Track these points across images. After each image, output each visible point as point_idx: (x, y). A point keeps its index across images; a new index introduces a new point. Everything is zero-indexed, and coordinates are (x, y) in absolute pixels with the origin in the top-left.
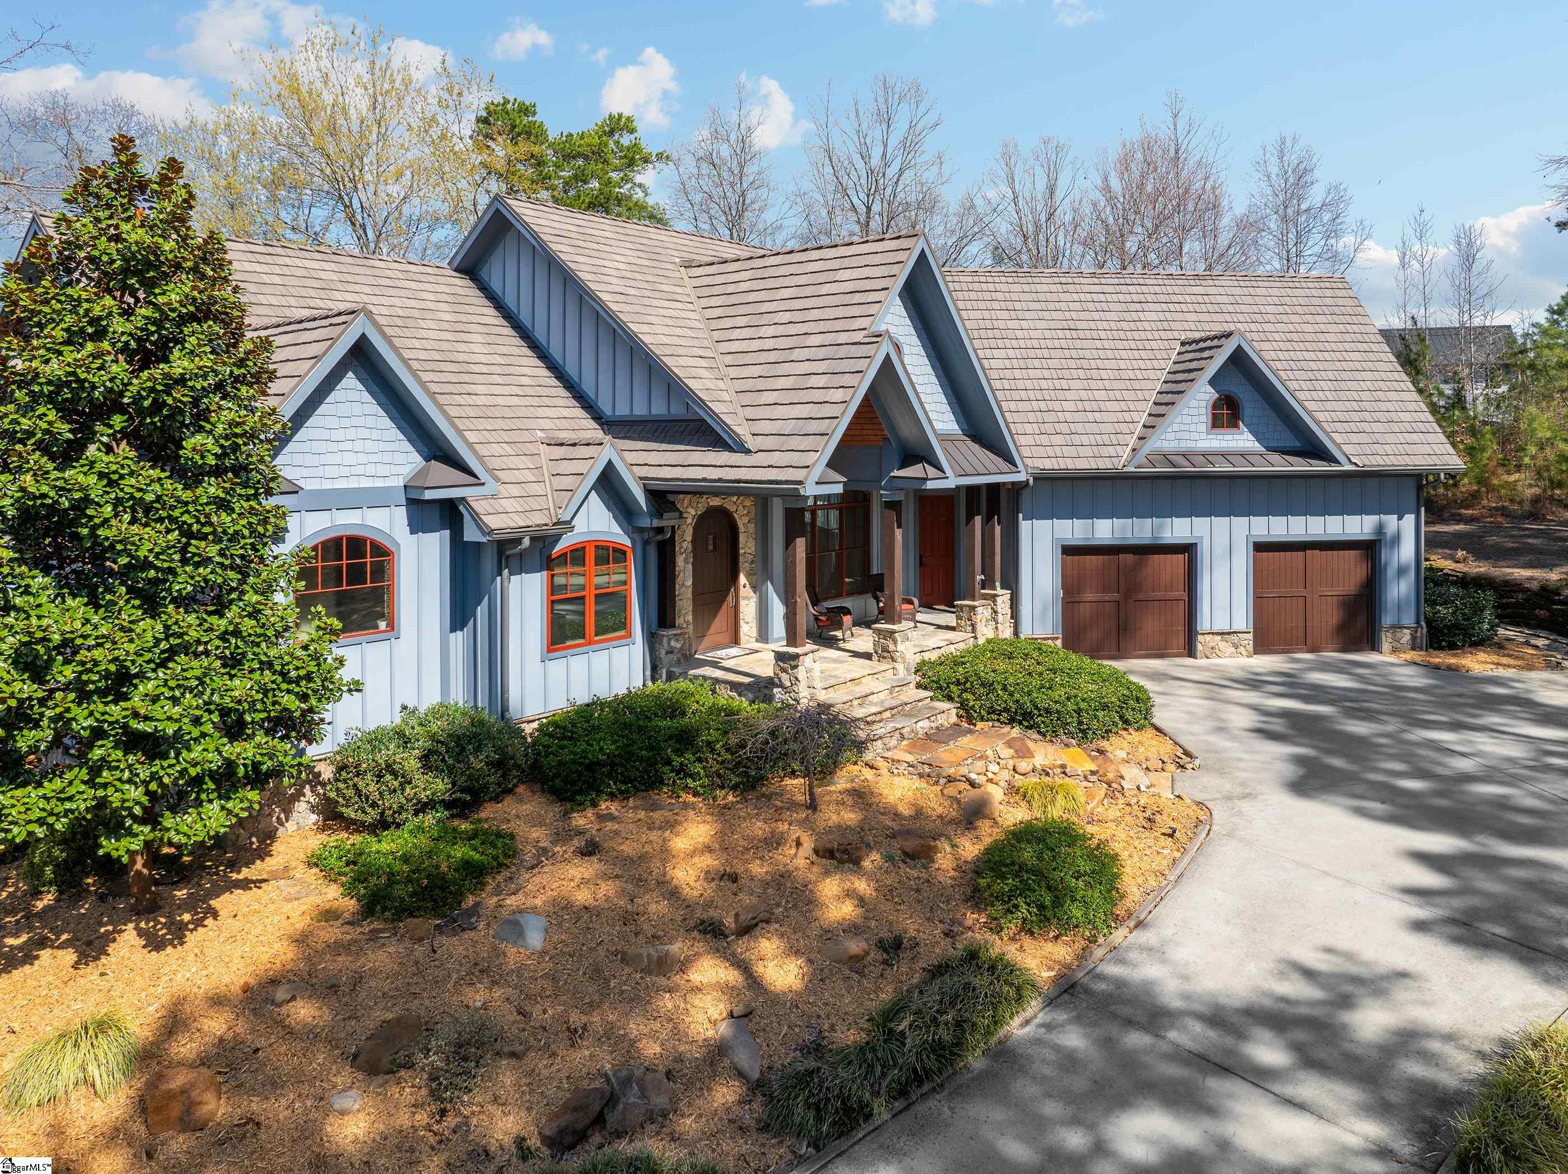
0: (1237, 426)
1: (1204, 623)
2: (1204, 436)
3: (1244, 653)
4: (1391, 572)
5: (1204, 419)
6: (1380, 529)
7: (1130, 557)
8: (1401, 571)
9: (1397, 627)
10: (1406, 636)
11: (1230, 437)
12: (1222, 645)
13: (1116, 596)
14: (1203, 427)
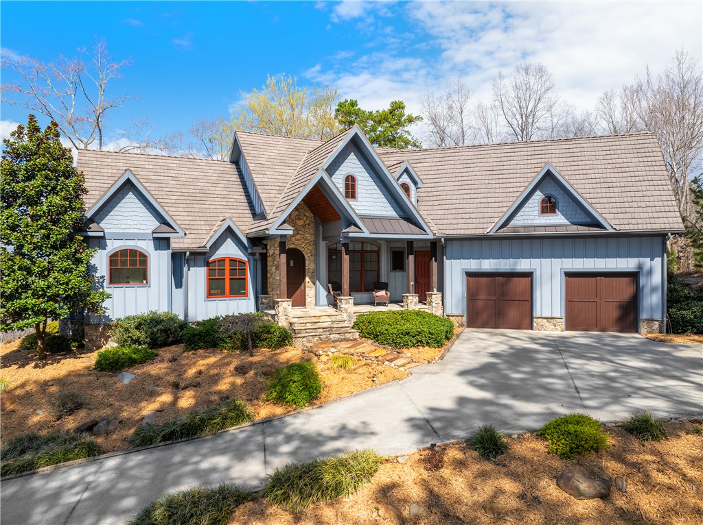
0: (554, 212)
1: (537, 313)
2: (537, 217)
3: (559, 329)
4: (647, 290)
5: (537, 209)
6: (640, 267)
7: (501, 278)
8: (653, 290)
9: (651, 320)
10: (656, 325)
11: (551, 218)
12: (547, 324)
13: (494, 298)
14: (536, 213)
